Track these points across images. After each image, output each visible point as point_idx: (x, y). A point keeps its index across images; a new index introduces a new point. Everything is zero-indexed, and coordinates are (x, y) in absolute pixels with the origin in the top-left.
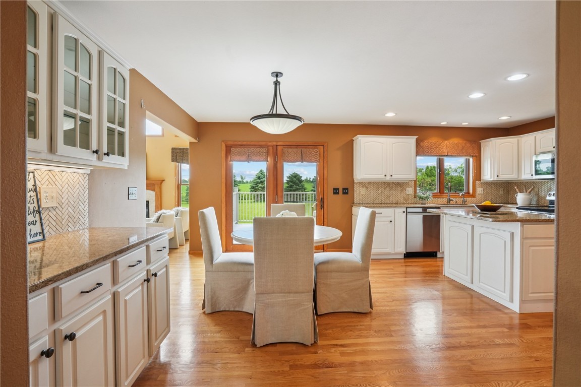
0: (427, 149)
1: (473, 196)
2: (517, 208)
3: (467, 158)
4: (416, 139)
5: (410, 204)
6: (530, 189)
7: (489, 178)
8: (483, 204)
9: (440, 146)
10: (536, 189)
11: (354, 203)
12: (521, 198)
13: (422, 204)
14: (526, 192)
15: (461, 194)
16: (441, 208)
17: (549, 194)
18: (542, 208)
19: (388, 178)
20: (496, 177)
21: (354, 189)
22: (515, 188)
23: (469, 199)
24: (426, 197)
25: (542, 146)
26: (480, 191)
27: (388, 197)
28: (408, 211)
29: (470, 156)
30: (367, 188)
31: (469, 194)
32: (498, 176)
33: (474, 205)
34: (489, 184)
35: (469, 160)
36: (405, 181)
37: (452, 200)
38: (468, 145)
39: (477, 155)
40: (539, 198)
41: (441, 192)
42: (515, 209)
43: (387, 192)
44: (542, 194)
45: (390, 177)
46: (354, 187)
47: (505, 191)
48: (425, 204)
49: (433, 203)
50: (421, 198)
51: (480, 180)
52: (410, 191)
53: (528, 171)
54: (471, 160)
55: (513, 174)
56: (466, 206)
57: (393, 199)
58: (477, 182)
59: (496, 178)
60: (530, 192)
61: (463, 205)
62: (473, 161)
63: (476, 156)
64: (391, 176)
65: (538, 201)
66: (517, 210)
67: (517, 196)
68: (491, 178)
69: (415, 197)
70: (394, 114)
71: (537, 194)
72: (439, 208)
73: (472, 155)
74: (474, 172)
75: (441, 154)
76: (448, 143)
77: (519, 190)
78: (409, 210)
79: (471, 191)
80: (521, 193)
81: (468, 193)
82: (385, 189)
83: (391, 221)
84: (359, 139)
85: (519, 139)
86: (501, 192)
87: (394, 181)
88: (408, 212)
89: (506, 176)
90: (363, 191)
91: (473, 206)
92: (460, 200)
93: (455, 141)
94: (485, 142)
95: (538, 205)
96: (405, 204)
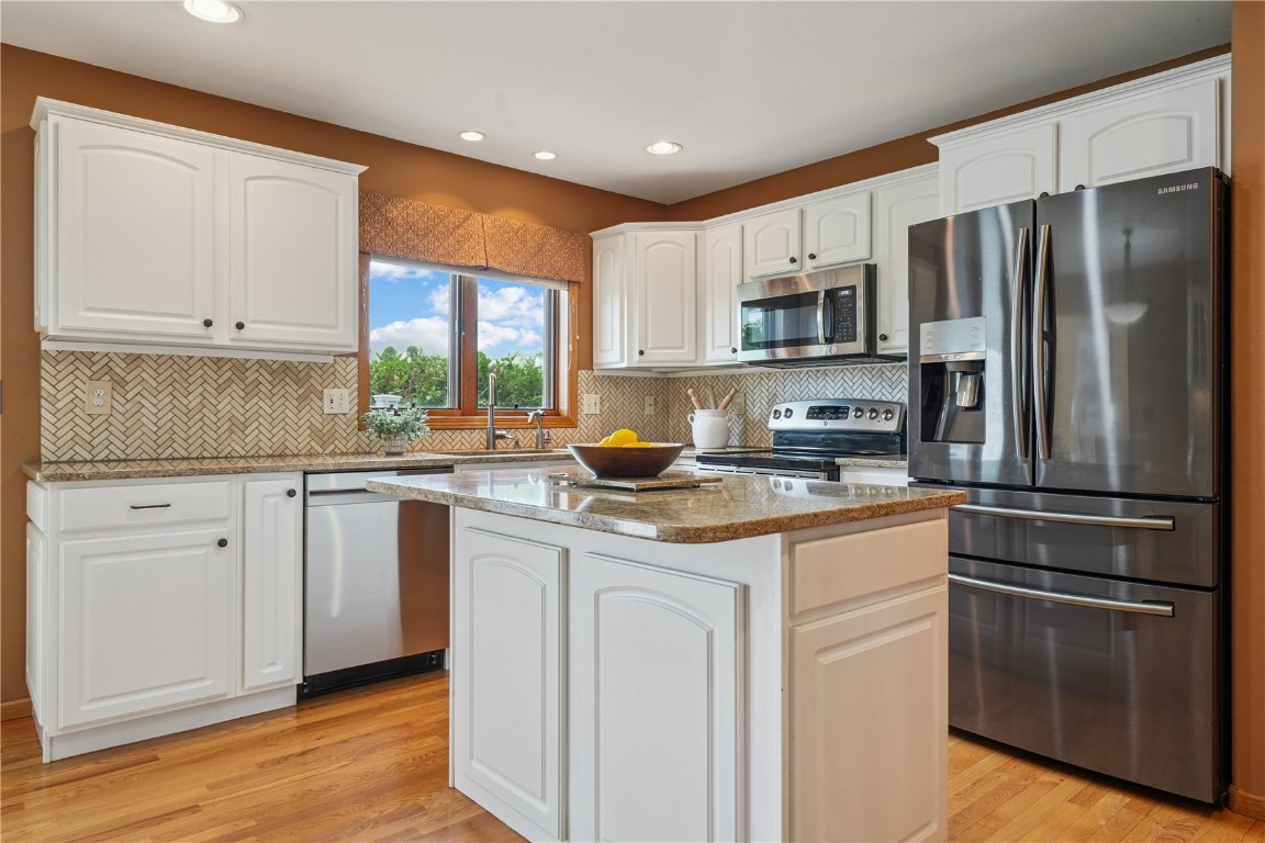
0: (410, 235)
1: (570, 422)
2: (699, 459)
3: (553, 286)
4: (361, 176)
5: (343, 454)
6: (727, 397)
7: (618, 359)
8: (607, 442)
9: (461, 231)
10: (740, 400)
11: (36, 461)
12: (704, 426)
13: (389, 454)
14: (717, 408)
15: (531, 414)
16: (456, 467)
17: (776, 411)
18: (755, 456)
19: (223, 336)
20: (637, 357)
21: (38, 388)
22: (690, 391)
23: (556, 434)
24: (404, 427)
25: (759, 259)
26: (590, 403)
27: (237, 426)
28: (310, 488)
29: (561, 281)
30: (119, 383)
31: (559, 415)
32: (641, 353)
33: (570, 451)
34: (616, 381)
35: (556, 295)
36: (319, 360)
37: (502, 437)
38: (554, 240)
39: (582, 279)
40: (748, 426)
41: (467, 408)
42: (694, 462)
43: (229, 404)
44: (755, 412)
45: (235, 333)
46: (38, 377)
47: (660, 405)
48: (400, 454)
49: (428, 451)
50: (384, 430)
51: (590, 367)
52: (341, 400)
53: (722, 339)
54: (564, 295)
55: (682, 348)
56: (545, 459)
57: (260, 436)
58: (583, 374)
59: (636, 361)
60: (725, 407)
61: (538, 455)
62: (570, 301)
63: (578, 283)
64: (240, 326)
65: (744, 433)
66: (699, 465)
67: (692, 419)
68: (622, 360)
69: (362, 427)
70: (234, 16)
71: (743, 414)
72: (447, 468)
73: (566, 277)
74: (572, 339)
75: (463, 262)
76: (488, 224)
77: (698, 400)
78: (315, 483)
79: (564, 406)
80: (703, 408)
81: (555, 412)
82: (220, 390)
83: (222, 543)
84: (52, 119)
85: (699, 233)
86: (649, 410)
87: (268, 357)
88: (313, 493)
89: (664, 356)
90: (98, 398)
91: (569, 457)
92: (528, 438)
93: (512, 219)
94: (606, 236)
95: (743, 447)
96: (317, 455)
